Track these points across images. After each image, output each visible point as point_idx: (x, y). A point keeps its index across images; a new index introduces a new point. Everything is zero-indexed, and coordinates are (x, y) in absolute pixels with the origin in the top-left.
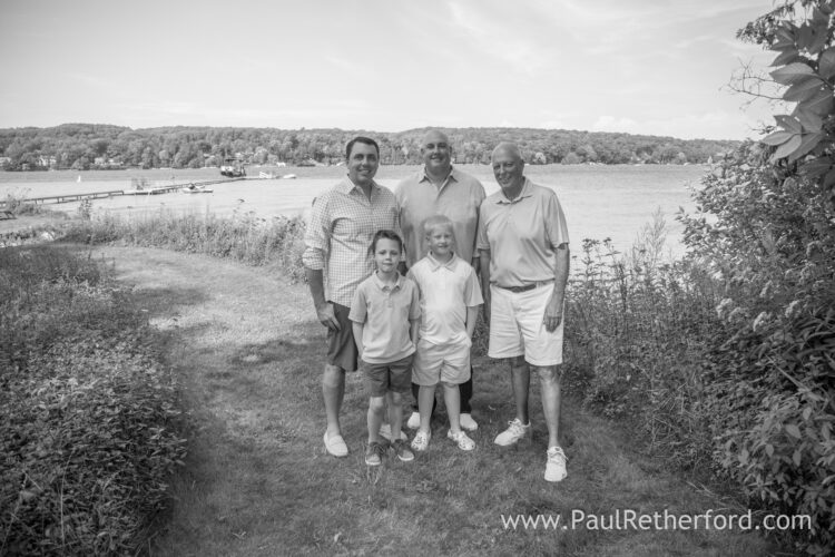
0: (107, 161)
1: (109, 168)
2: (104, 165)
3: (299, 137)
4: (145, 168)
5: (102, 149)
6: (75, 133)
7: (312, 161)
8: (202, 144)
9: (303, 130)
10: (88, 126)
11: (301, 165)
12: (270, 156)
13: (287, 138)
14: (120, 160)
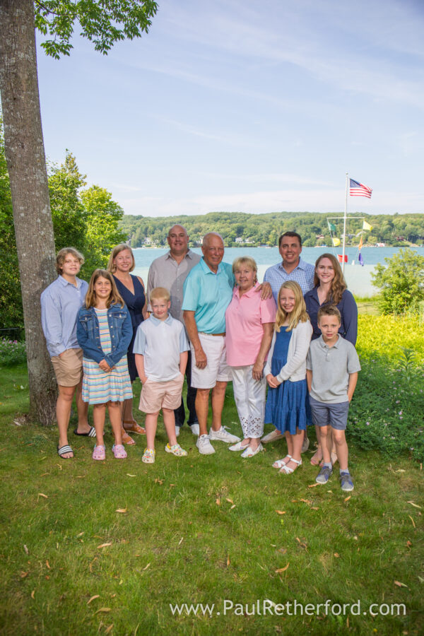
0: (244, 240)
1: (245, 246)
2: (242, 244)
3: (395, 221)
4: (271, 246)
5: (240, 231)
6: (219, 219)
7: (406, 243)
8: (314, 228)
9: (396, 215)
10: (226, 214)
11: (397, 246)
12: (370, 238)
13: (385, 222)
14: (254, 239)
